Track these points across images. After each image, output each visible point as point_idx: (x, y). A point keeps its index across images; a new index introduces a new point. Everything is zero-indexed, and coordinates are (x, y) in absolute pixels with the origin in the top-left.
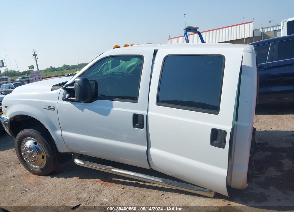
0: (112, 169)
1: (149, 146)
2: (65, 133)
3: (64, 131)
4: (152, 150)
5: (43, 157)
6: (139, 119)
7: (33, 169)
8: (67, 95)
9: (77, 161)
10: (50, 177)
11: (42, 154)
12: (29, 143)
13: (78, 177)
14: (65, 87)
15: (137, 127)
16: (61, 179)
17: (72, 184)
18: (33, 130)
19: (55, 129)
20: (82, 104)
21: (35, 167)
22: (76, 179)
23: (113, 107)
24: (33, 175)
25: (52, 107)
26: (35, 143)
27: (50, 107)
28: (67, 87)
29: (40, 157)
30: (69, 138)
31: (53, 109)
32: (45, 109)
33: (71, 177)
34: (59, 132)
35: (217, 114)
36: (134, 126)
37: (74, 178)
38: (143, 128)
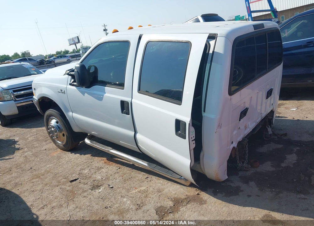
0: (111, 150)
1: (136, 132)
2: (75, 115)
3: (74, 113)
4: (138, 136)
5: (64, 135)
6: (126, 105)
7: (59, 144)
8: (73, 80)
9: (87, 141)
10: (70, 153)
11: (63, 133)
12: (53, 122)
13: (91, 155)
14: (68, 73)
15: (124, 114)
16: (78, 155)
17: (82, 161)
18: (55, 111)
19: (68, 111)
20: (84, 89)
21: (60, 143)
22: (88, 156)
23: (105, 93)
24: (59, 150)
25: (63, 91)
26: (57, 122)
27: (61, 90)
28: (70, 73)
29: (61, 134)
30: (79, 120)
31: (64, 92)
32: (59, 92)
33: (85, 154)
34: (70, 114)
35: (180, 104)
36: (122, 112)
37: (87, 156)
38: (129, 115)
